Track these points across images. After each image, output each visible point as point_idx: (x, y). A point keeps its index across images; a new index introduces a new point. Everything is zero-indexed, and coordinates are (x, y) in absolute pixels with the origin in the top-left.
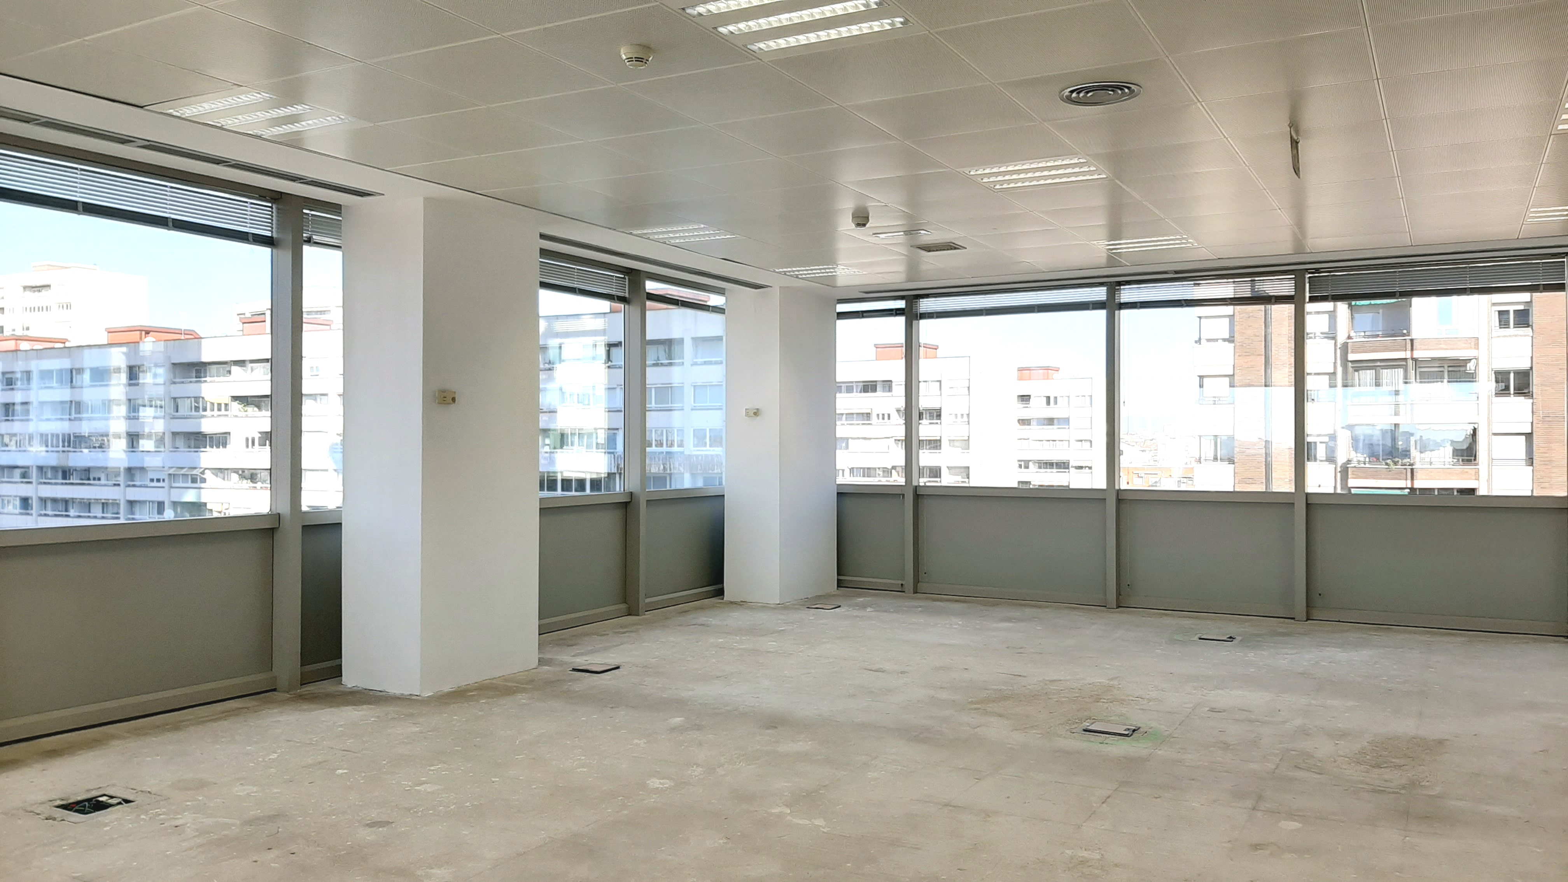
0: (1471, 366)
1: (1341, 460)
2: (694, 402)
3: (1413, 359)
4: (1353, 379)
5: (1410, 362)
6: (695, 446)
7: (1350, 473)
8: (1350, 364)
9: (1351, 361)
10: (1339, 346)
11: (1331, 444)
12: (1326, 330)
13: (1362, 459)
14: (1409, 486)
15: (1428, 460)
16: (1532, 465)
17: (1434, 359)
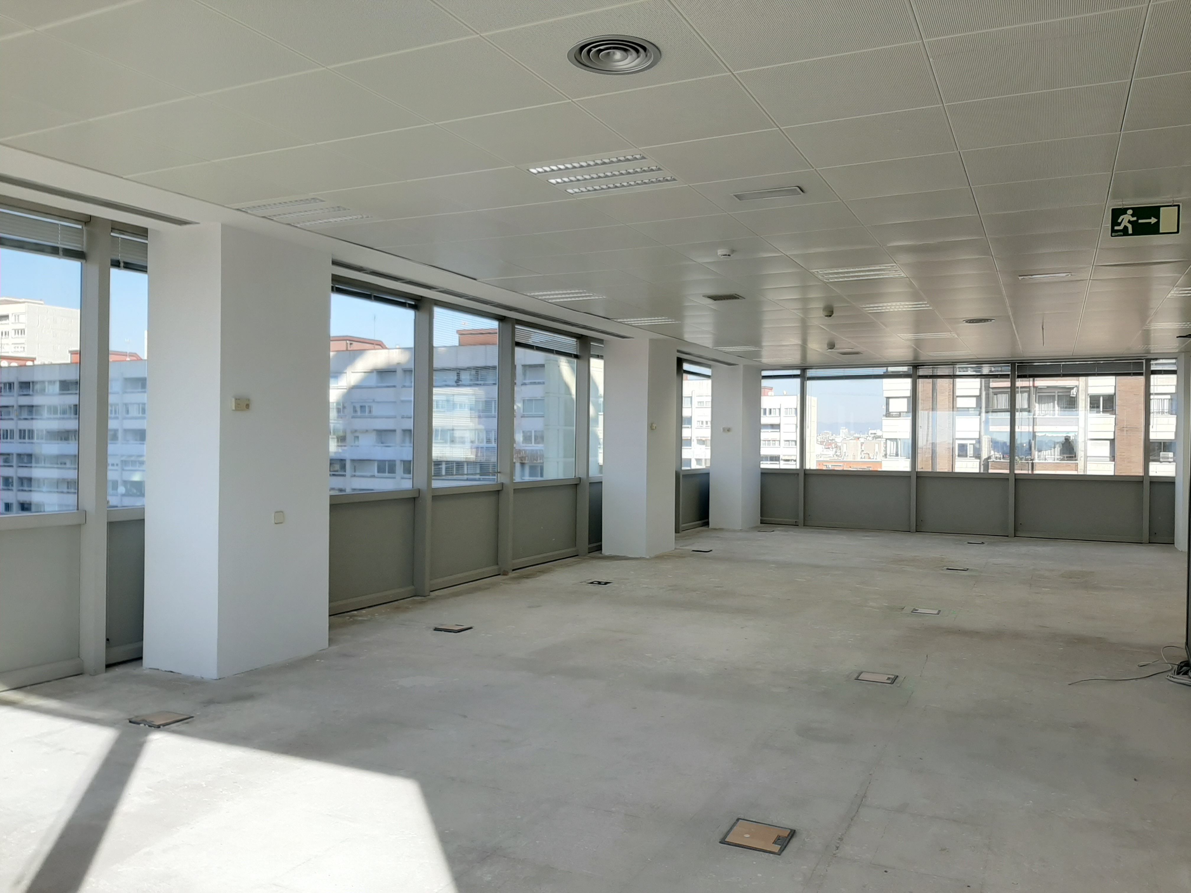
0: (1074, 392)
15: (1043, 457)
16: (1114, 460)
17: (1048, 387)
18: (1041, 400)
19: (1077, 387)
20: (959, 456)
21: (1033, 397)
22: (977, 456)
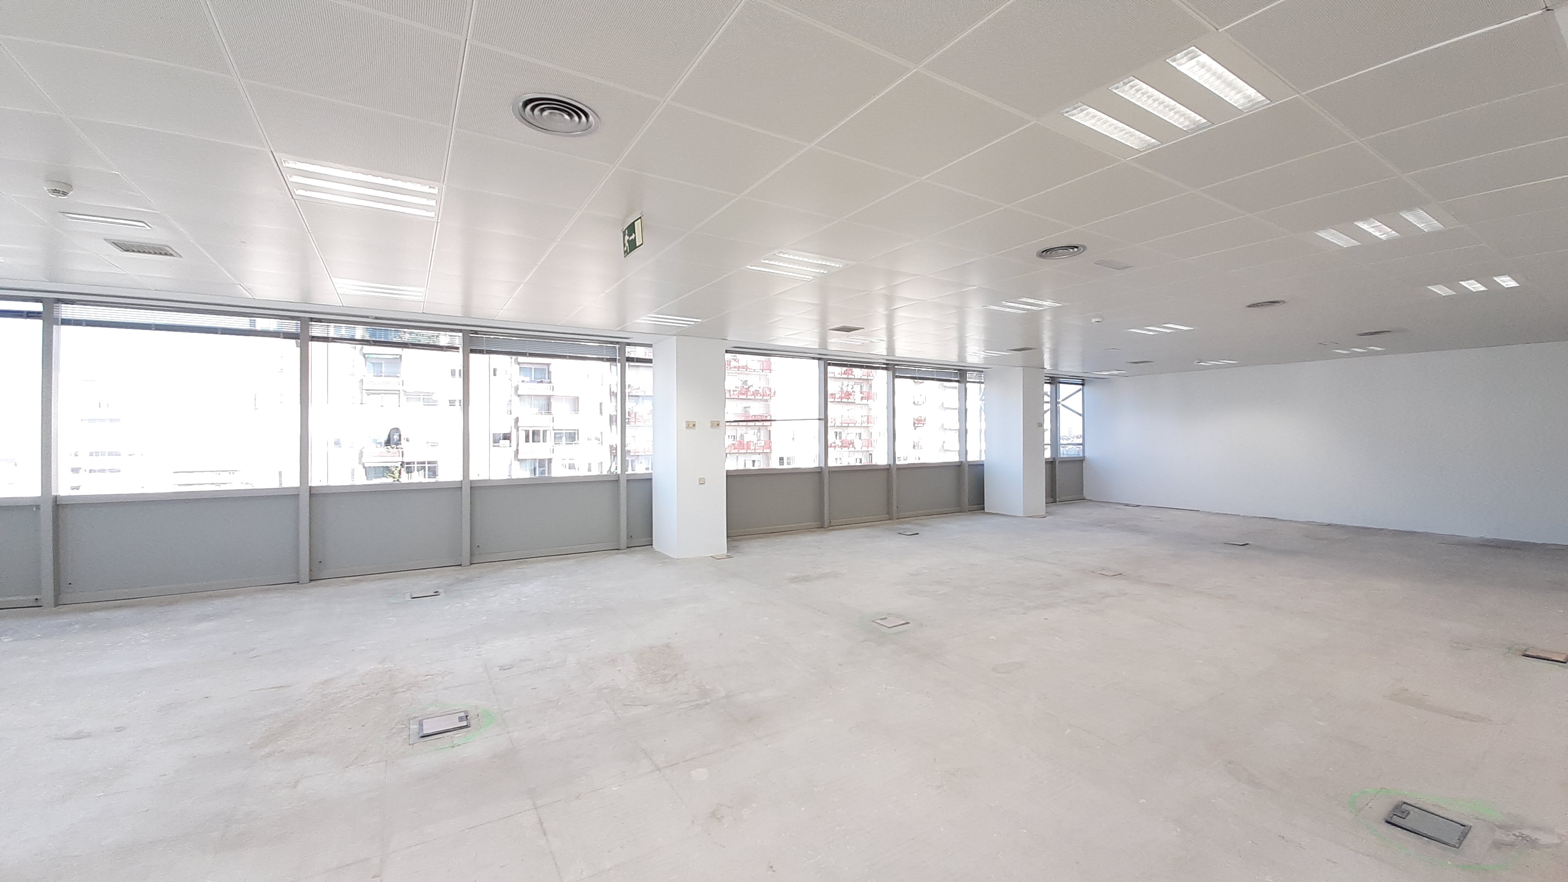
3: (403, 390)
5: (402, 392)
7: (364, 453)
10: (357, 379)
14: (401, 460)
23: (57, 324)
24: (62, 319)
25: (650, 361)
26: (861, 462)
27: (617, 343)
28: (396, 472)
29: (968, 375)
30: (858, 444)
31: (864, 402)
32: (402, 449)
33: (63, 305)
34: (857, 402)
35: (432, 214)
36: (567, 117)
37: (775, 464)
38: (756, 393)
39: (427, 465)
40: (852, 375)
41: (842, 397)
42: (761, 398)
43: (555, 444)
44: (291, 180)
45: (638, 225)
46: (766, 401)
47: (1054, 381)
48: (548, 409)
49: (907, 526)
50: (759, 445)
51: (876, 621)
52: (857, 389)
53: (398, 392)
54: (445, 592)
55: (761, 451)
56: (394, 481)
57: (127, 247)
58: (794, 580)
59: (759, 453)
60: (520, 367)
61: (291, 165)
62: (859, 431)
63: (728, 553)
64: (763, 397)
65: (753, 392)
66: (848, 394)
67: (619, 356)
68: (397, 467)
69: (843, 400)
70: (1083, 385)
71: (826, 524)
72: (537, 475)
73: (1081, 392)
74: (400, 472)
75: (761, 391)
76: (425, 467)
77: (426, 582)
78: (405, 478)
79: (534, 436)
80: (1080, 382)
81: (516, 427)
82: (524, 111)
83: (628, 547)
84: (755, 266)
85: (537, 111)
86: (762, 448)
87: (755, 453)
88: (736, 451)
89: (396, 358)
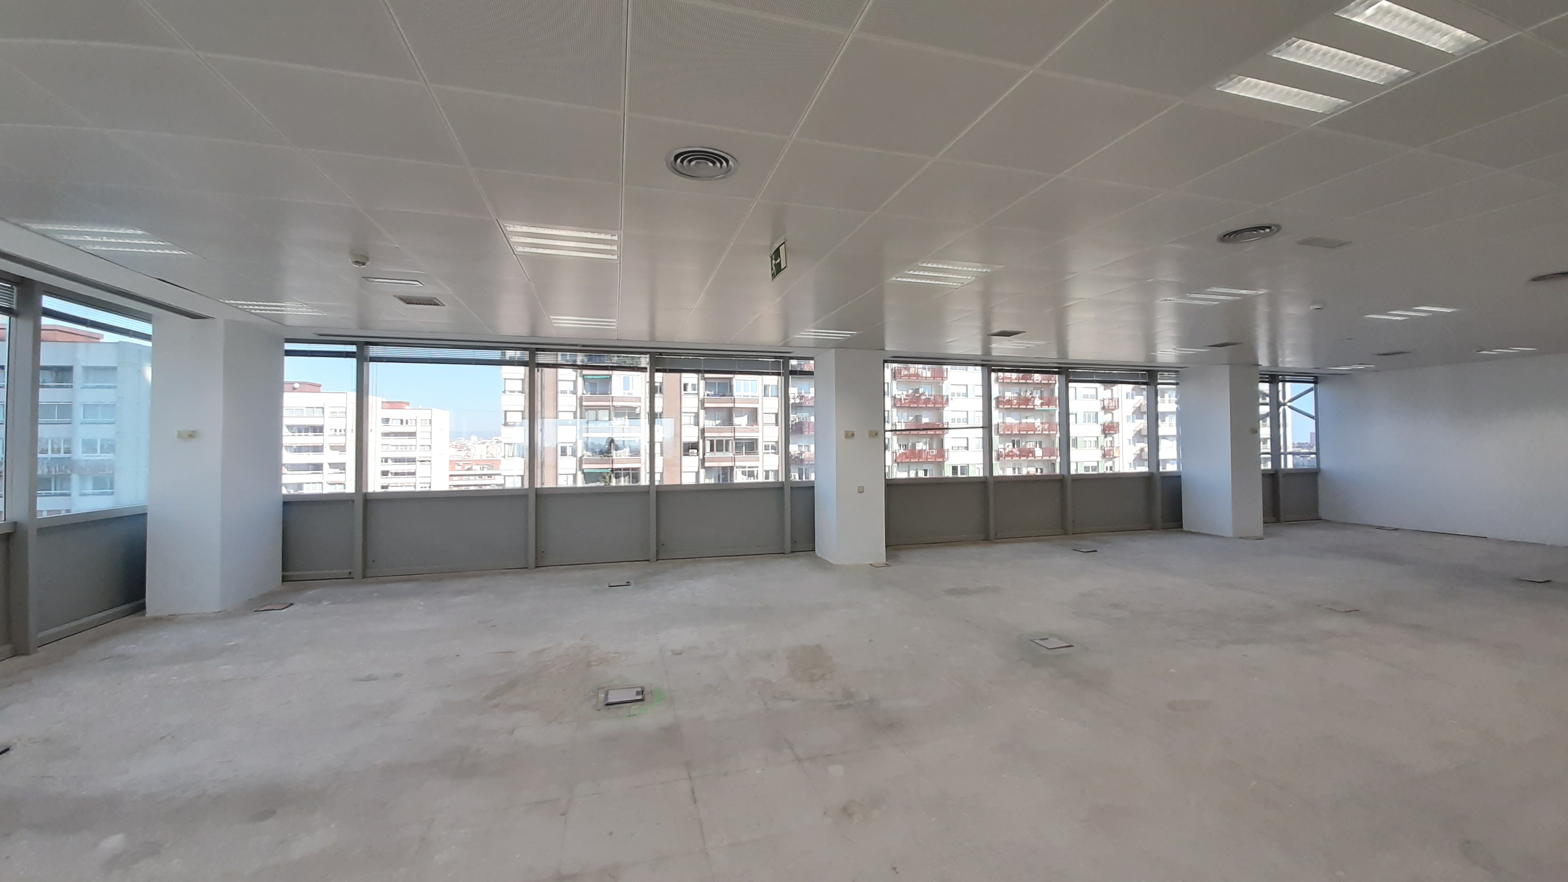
0: (637, 411)
1: (579, 455)
2: (84, 418)
3: (613, 406)
4: (585, 415)
5: (612, 408)
6: (83, 453)
7: (583, 460)
8: (584, 407)
9: (585, 406)
10: (578, 398)
11: (574, 447)
12: (572, 390)
13: (589, 454)
14: (611, 467)
15: (619, 454)
16: (662, 456)
17: (622, 407)
18: (617, 415)
19: (640, 407)
20: (562, 455)
21: (613, 413)
22: (574, 454)
23: (366, 361)
24: (370, 357)
25: (812, 373)
26: (1042, 471)
27: (781, 357)
28: (607, 477)
29: (1158, 375)
30: (1039, 452)
31: (1045, 408)
32: (612, 457)
33: (370, 346)
34: (1036, 408)
35: (615, 257)
36: (711, 164)
37: (948, 473)
38: (927, 401)
39: (631, 472)
40: (1031, 380)
41: (1019, 403)
42: (933, 406)
43: (736, 453)
44: (513, 240)
45: (782, 249)
46: (938, 409)
47: (1273, 379)
48: (729, 421)
49: (1083, 542)
50: (931, 454)
51: (1035, 641)
52: (1037, 394)
53: (609, 408)
54: (635, 583)
55: (933, 460)
56: (605, 485)
57: (409, 301)
58: (952, 592)
59: (931, 463)
60: (706, 383)
61: (512, 229)
62: (1039, 439)
63: (886, 561)
64: (935, 405)
65: (924, 400)
66: (1027, 401)
67: (783, 370)
68: (608, 473)
69: (1021, 407)
70: (1315, 382)
71: (992, 535)
72: (721, 482)
73: (1313, 393)
74: (610, 477)
75: (932, 398)
76: (629, 473)
77: (621, 574)
78: (614, 483)
79: (719, 445)
80: (1311, 379)
81: (703, 438)
82: (676, 164)
83: (792, 552)
84: (900, 277)
85: (685, 162)
86: (934, 457)
87: (927, 462)
88: (908, 460)
89: (608, 378)
